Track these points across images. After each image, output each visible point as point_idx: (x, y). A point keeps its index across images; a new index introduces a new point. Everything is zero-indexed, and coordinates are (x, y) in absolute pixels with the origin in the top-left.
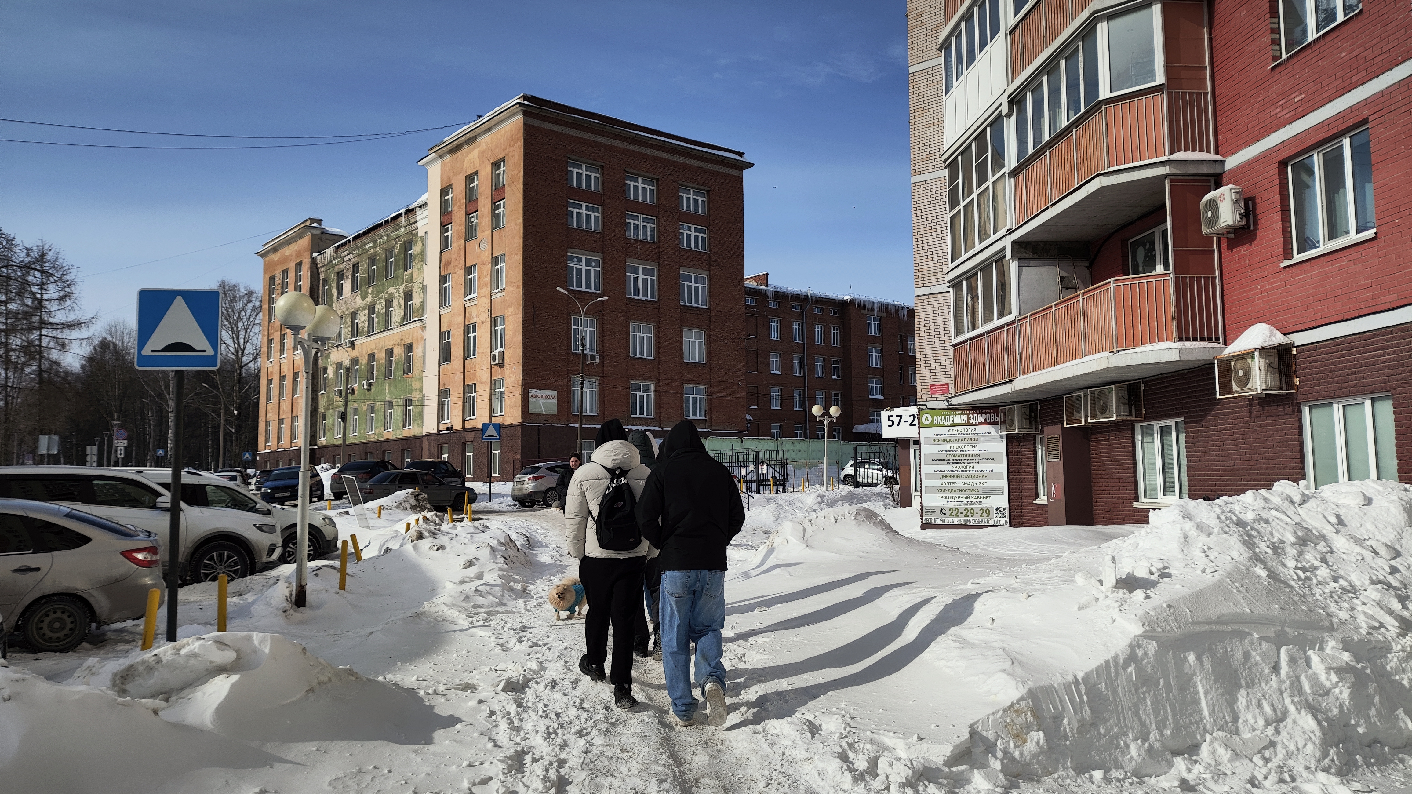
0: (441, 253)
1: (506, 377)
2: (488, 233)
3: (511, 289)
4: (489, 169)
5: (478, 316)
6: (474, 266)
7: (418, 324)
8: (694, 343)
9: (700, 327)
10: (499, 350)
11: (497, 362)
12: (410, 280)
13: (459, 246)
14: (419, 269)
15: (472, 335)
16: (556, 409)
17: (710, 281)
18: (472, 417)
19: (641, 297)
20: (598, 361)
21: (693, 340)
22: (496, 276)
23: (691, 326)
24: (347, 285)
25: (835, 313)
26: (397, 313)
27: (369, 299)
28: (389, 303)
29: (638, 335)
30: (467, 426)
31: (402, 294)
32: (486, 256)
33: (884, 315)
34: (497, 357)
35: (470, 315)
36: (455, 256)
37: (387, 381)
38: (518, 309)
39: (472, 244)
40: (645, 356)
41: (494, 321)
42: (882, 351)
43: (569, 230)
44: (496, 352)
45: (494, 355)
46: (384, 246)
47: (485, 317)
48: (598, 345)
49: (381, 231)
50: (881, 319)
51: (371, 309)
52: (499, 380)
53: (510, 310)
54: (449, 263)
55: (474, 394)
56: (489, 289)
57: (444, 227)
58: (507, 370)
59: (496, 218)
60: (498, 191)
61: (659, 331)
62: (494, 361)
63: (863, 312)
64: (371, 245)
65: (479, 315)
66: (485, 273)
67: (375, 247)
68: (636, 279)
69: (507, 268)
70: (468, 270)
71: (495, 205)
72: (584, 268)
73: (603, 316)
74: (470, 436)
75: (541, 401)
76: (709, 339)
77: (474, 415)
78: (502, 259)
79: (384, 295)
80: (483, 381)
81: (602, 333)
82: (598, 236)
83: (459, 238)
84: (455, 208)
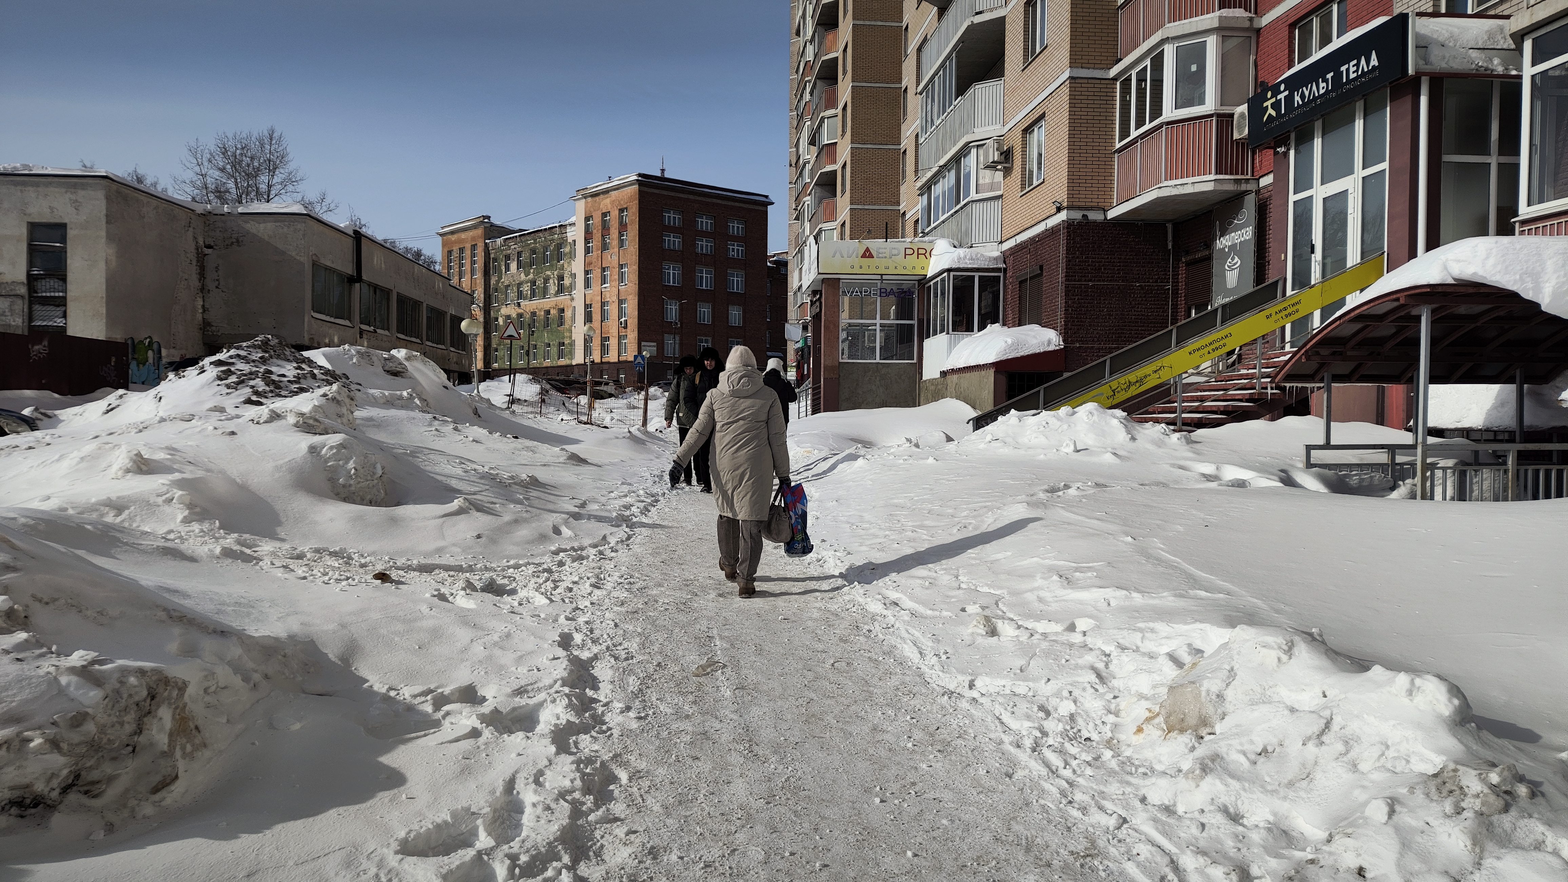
0: (585, 255)
1: (628, 334)
2: (616, 250)
3: (631, 285)
4: (617, 212)
5: (610, 298)
6: (607, 267)
7: (569, 297)
8: (735, 314)
9: (739, 305)
10: (624, 318)
11: (623, 325)
12: (562, 268)
13: (597, 253)
14: (569, 263)
15: (606, 308)
16: (656, 353)
17: (746, 273)
18: (607, 356)
19: (704, 287)
20: (679, 325)
21: (735, 312)
22: (621, 276)
24: (513, 266)
26: (553, 288)
27: (531, 276)
28: (546, 280)
29: (702, 310)
30: (604, 361)
31: (556, 276)
32: (615, 263)
34: (623, 322)
35: (605, 296)
36: (595, 259)
37: (545, 330)
38: (635, 296)
39: (606, 254)
40: (706, 323)
41: (621, 302)
43: (663, 250)
44: (622, 320)
45: (621, 322)
46: (542, 244)
47: (615, 299)
48: (679, 316)
49: (541, 234)
51: (533, 283)
52: (624, 336)
53: (630, 297)
54: (590, 263)
55: (608, 343)
56: (617, 283)
57: (587, 241)
58: (629, 329)
59: (621, 243)
60: (623, 227)
61: (715, 308)
62: (621, 325)
64: (532, 241)
65: (611, 296)
66: (614, 273)
67: (535, 243)
68: (701, 277)
69: (629, 272)
70: (604, 270)
71: (621, 235)
72: (672, 272)
73: (682, 299)
74: (606, 367)
75: (648, 348)
76: (744, 312)
77: (608, 354)
78: (625, 266)
79: (543, 275)
80: (613, 335)
81: (681, 310)
82: (680, 253)
83: (598, 250)
84: (595, 231)
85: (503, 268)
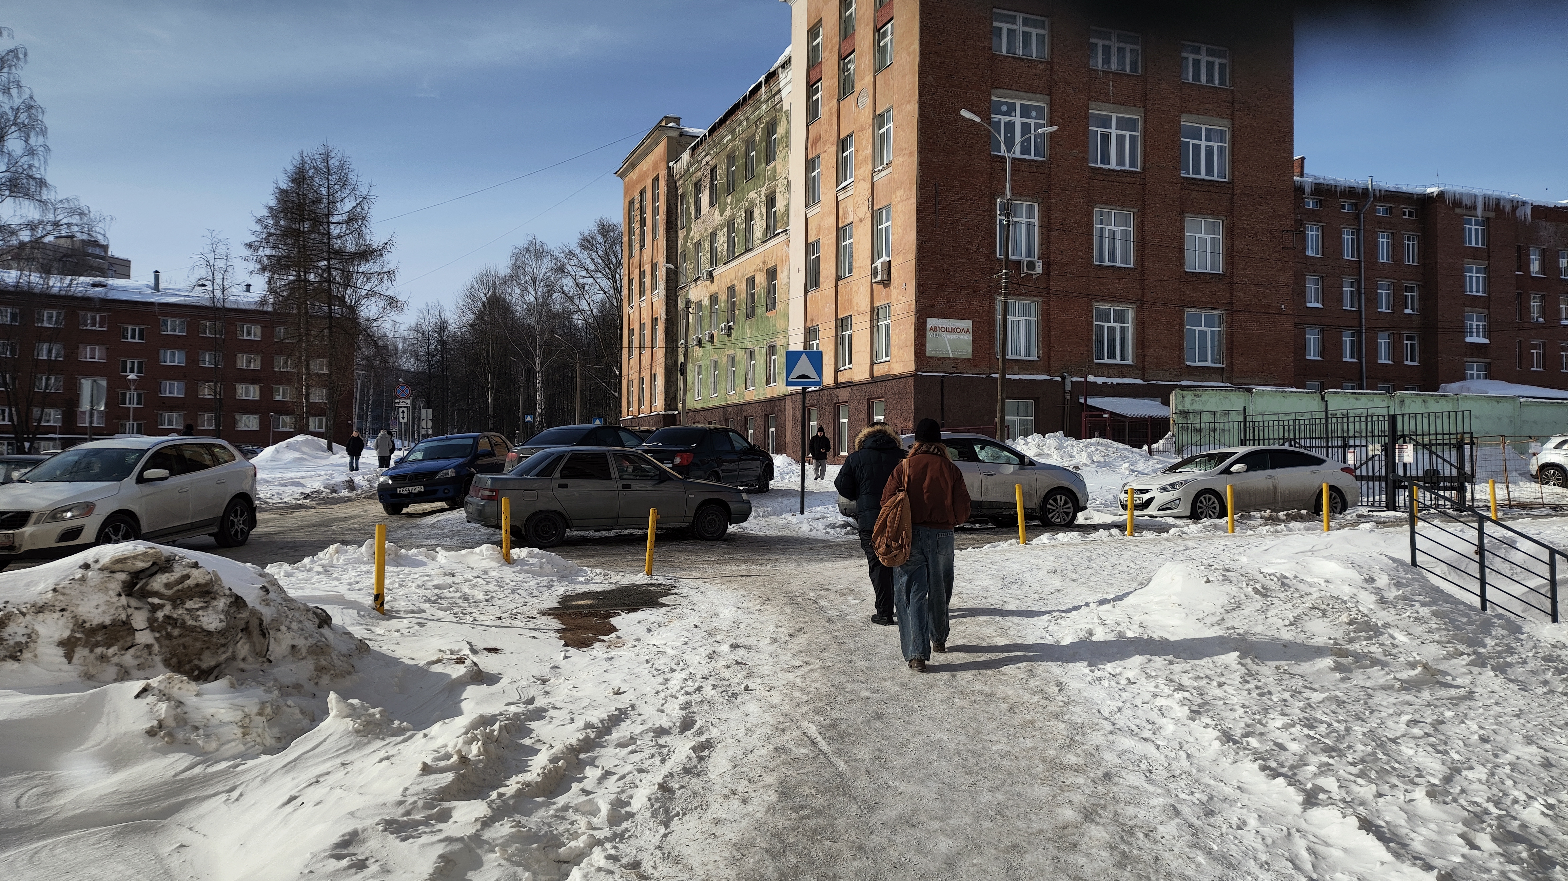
0: (807, 126)
1: (893, 301)
2: (869, 79)
3: (901, 160)
5: (855, 211)
6: (850, 135)
7: (782, 237)
8: (1203, 241)
9: (1214, 214)
10: (885, 258)
11: (879, 277)
12: (774, 178)
13: (830, 110)
14: (784, 159)
15: (847, 242)
16: (969, 349)
17: (1233, 136)
18: (848, 366)
19: (1113, 165)
20: (1039, 271)
21: (1203, 236)
22: (879, 144)
23: (1200, 212)
24: (705, 197)
25: (1411, 214)
26: (759, 225)
27: (728, 212)
28: (750, 215)
29: (1107, 228)
30: (841, 379)
31: (764, 199)
32: (866, 116)
33: (1492, 215)
34: (879, 270)
35: (845, 211)
36: (826, 126)
37: (749, 322)
38: (910, 189)
39: (849, 103)
40: (1118, 264)
41: (877, 216)
42: (1487, 270)
43: (994, 59)
44: (878, 263)
45: (876, 268)
46: (744, 135)
47: (864, 211)
48: (1041, 245)
49: (740, 115)
50: (1486, 221)
51: (730, 224)
52: (883, 307)
53: (900, 193)
54: (817, 139)
55: (850, 332)
56: (870, 167)
57: (812, 86)
58: (895, 289)
59: (880, 52)
60: (883, 9)
61: (1143, 222)
62: (876, 277)
63: (1458, 211)
64: (729, 137)
65: (857, 209)
66: (865, 142)
67: (733, 140)
68: (1106, 138)
69: (896, 127)
70: (842, 144)
71: (879, 32)
72: (1018, 120)
73: (1049, 198)
74: (843, 395)
75: (946, 336)
76: (1230, 234)
77: (850, 363)
78: (889, 117)
79: (744, 204)
80: (861, 310)
81: (1047, 227)
82: (1042, 67)
83: (831, 98)
84: (826, 54)
85: (692, 208)
